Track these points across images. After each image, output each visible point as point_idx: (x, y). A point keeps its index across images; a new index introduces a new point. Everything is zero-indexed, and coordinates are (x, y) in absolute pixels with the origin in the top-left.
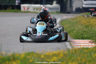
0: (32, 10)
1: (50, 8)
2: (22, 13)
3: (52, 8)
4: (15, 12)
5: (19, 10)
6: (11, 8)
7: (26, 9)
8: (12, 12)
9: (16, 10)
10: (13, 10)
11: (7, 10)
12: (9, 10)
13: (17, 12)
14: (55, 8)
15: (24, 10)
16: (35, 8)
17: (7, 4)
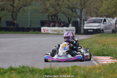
0: (51, 31)
1: (67, 30)
2: (42, 34)
3: (68, 30)
4: (36, 34)
5: (39, 32)
6: (32, 30)
7: (45, 31)
8: (34, 33)
9: (37, 32)
10: (34, 32)
11: (29, 32)
12: (31, 32)
13: (38, 34)
14: (71, 30)
15: (44, 32)
16: (54, 29)
17: (29, 26)
